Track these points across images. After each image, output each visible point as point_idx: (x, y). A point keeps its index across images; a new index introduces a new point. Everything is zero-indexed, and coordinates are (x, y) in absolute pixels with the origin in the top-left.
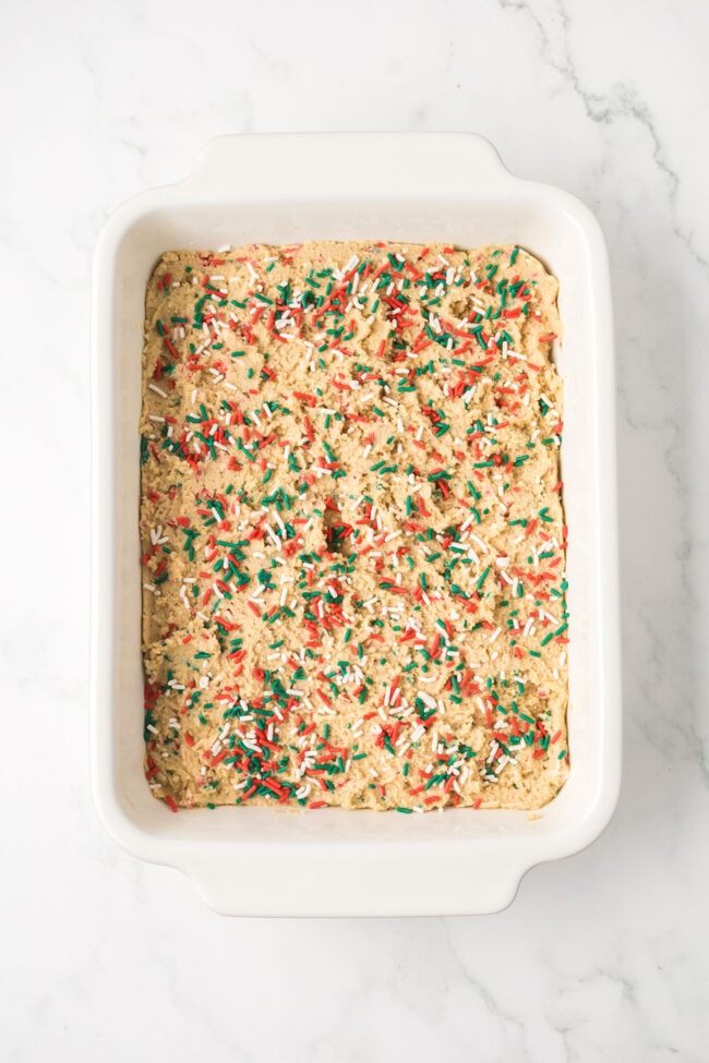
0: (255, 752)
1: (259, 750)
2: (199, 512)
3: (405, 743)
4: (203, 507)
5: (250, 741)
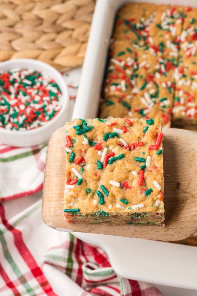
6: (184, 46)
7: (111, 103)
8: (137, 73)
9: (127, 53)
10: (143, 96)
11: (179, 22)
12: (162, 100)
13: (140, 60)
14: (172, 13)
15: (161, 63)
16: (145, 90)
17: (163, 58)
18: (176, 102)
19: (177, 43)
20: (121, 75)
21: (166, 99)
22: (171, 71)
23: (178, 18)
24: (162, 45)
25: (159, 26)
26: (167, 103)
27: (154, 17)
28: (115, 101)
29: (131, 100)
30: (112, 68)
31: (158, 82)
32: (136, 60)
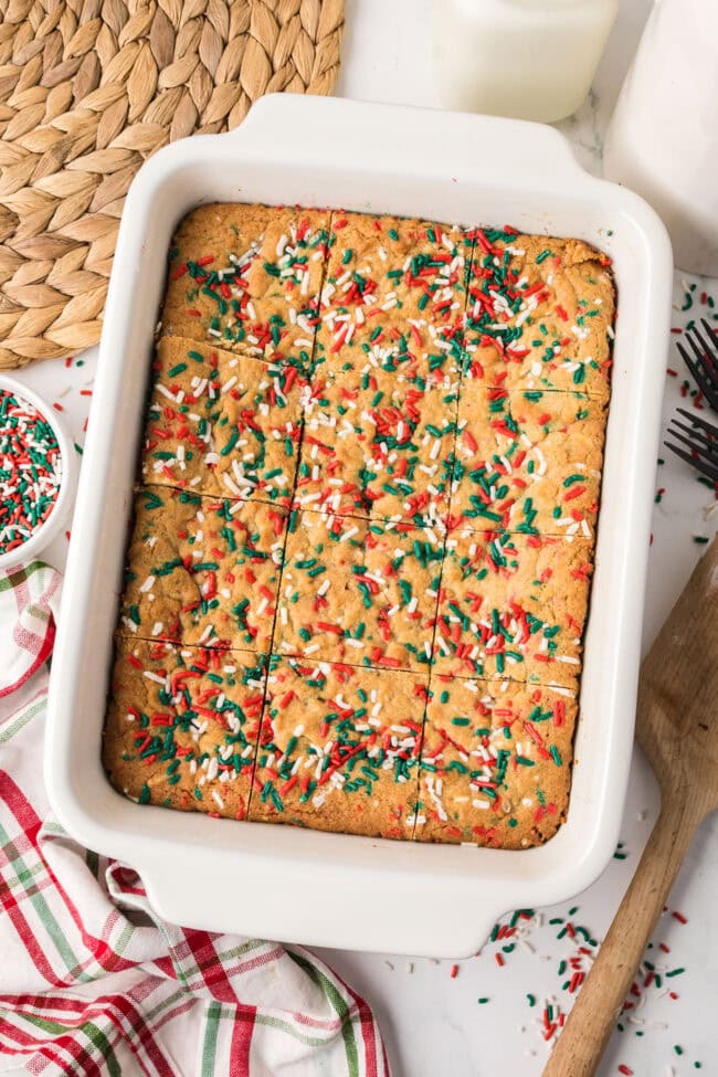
0: (497, 291)
1: (492, 293)
2: (516, 553)
3: (342, 285)
4: (510, 559)
5: (500, 303)
6: (328, 318)
7: (158, 503)
8: (216, 409)
9: (192, 366)
10: (229, 471)
11: (317, 256)
12: (271, 476)
13: (223, 376)
14: (301, 234)
15: (272, 374)
16: (234, 453)
17: (277, 359)
18: (302, 476)
19: (312, 311)
20: (177, 427)
21: (279, 472)
22: (294, 392)
23: (315, 247)
24: (278, 320)
25: (272, 270)
26: (281, 481)
27: (260, 244)
28: (165, 495)
29: (200, 486)
30: (156, 408)
31: (264, 426)
32: (213, 376)
